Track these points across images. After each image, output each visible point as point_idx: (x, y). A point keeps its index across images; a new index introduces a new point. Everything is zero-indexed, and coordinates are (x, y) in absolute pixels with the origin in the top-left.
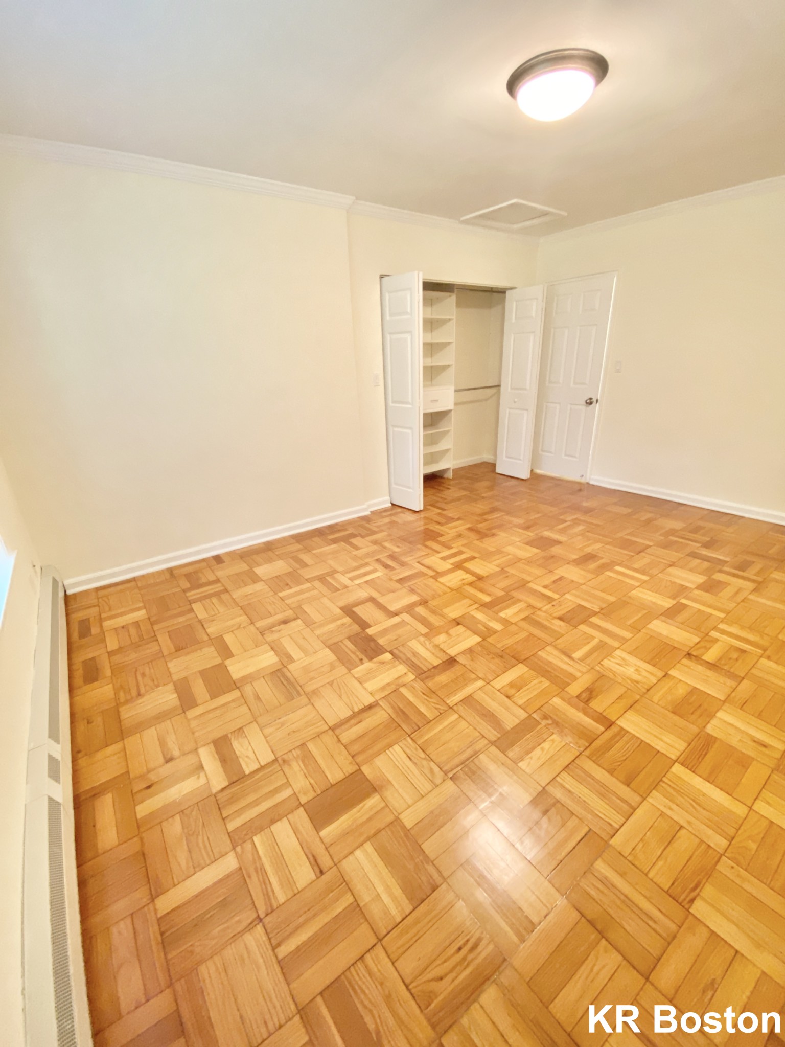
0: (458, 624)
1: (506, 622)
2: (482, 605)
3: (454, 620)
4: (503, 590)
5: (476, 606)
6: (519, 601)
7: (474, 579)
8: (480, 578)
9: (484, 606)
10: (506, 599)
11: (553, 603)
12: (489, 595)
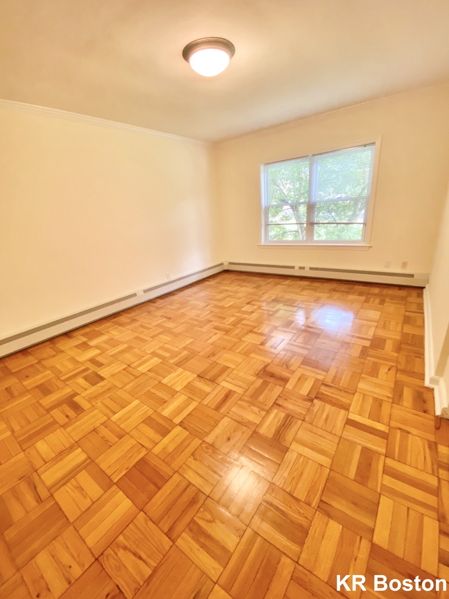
0: (251, 312)
1: (233, 316)
2: (245, 319)
3: (253, 313)
4: (238, 328)
5: (247, 319)
6: (229, 325)
7: (254, 330)
8: (251, 331)
9: (243, 319)
10: (235, 324)
11: (213, 326)
12: (243, 324)
